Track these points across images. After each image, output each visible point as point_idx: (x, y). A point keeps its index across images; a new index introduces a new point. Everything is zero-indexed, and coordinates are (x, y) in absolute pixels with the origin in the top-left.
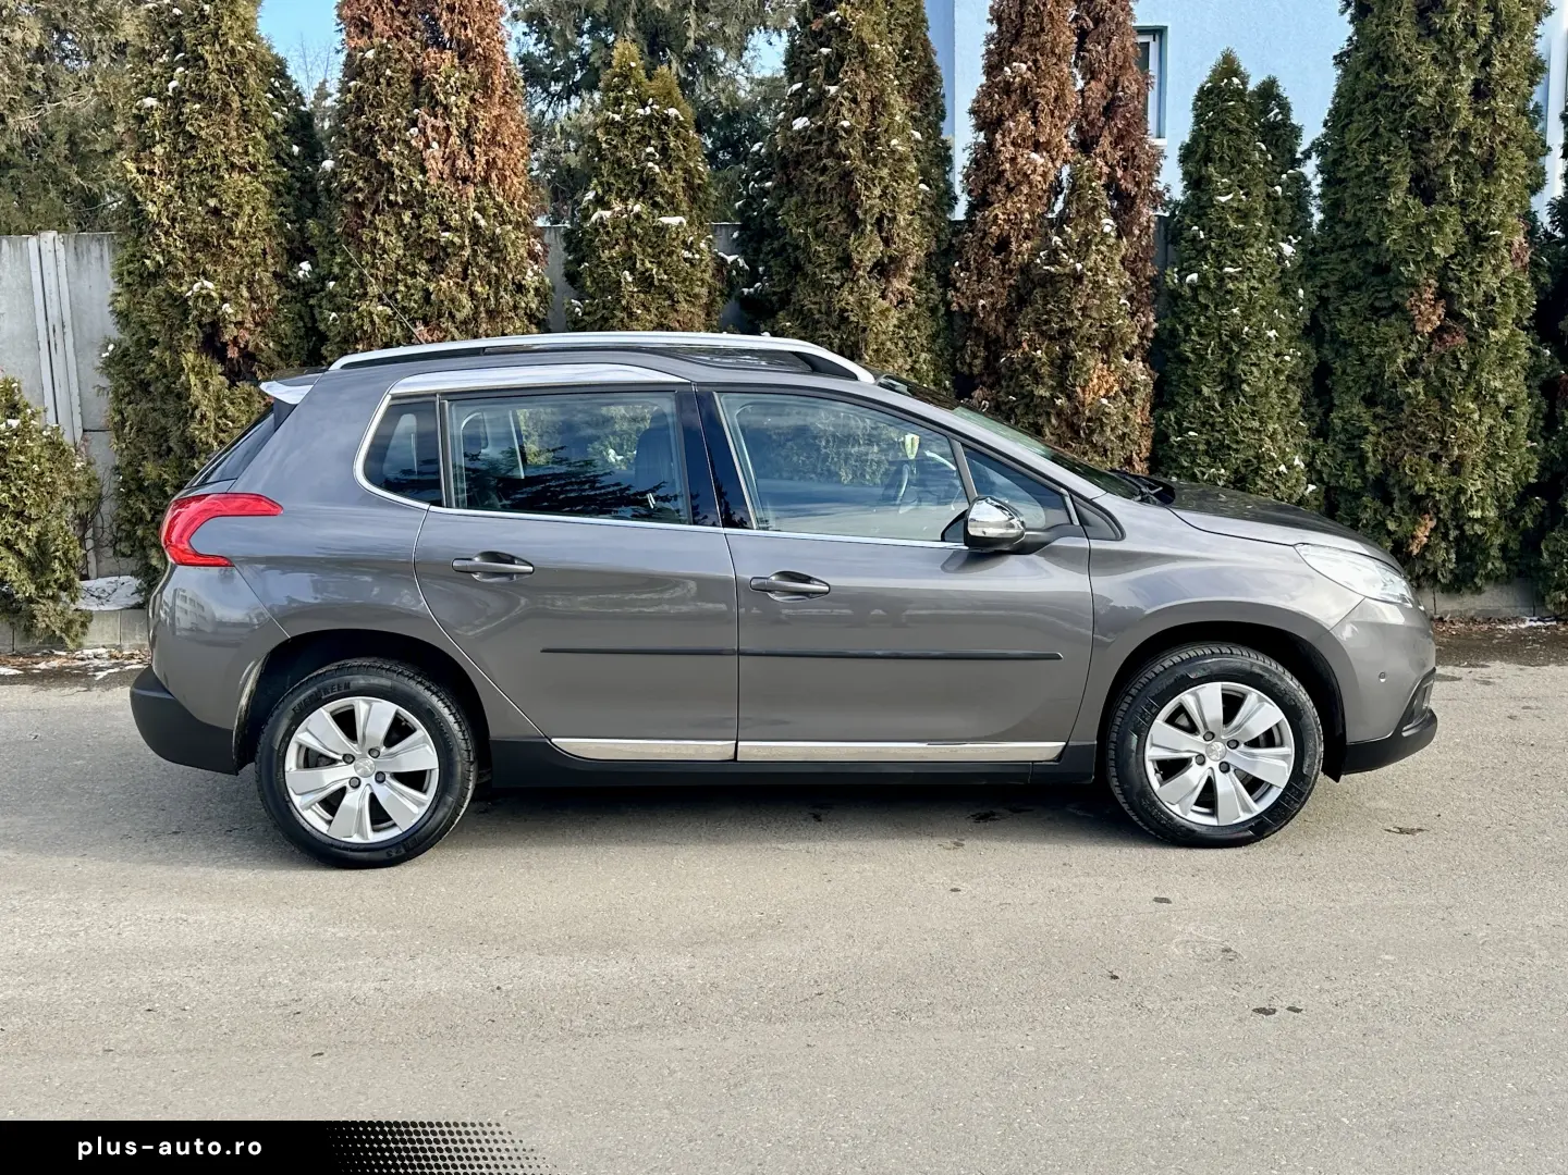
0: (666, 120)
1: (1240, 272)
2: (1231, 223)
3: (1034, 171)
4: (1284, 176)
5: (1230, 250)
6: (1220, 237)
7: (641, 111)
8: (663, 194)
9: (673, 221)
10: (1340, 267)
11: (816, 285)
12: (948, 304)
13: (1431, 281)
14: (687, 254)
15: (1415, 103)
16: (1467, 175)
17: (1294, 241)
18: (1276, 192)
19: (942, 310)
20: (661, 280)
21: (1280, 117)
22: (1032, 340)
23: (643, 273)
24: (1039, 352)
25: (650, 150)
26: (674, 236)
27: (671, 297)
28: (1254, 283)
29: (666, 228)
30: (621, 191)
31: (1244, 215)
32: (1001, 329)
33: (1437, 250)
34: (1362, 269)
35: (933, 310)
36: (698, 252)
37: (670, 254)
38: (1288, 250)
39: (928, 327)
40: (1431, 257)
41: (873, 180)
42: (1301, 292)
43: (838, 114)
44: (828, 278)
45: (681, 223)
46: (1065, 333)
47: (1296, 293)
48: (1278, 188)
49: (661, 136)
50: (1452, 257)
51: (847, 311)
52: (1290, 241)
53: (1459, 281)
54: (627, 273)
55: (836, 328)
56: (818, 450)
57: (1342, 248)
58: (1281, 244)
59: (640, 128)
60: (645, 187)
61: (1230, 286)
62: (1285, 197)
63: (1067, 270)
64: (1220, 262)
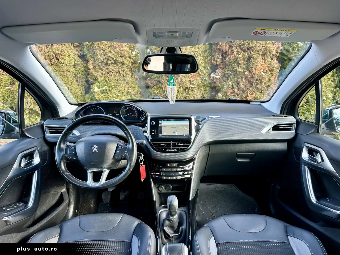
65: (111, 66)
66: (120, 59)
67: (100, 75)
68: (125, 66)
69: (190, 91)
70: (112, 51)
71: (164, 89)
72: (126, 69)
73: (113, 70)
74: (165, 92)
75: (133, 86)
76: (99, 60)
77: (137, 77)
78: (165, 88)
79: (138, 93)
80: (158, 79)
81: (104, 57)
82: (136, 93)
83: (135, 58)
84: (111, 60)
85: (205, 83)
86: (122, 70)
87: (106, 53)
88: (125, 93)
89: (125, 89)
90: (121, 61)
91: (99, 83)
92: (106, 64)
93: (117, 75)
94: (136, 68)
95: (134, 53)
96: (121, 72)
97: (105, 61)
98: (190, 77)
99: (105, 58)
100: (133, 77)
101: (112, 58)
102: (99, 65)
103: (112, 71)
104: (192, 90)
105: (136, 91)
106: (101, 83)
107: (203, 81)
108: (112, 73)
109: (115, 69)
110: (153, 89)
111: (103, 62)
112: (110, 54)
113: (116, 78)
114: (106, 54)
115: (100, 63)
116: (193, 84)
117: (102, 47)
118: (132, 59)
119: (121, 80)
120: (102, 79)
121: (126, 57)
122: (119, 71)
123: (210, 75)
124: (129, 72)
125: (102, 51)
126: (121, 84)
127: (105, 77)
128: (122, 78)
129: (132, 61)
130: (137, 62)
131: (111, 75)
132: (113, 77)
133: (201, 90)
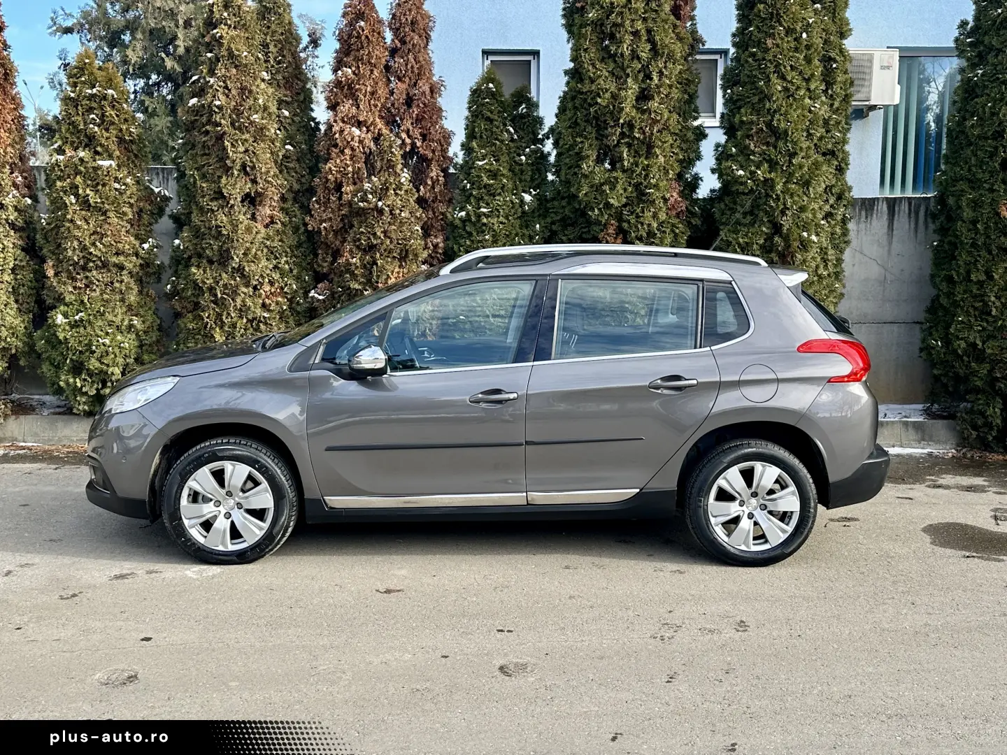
0: (105, 97)
1: (491, 212)
2: (485, 179)
3: (352, 139)
4: (528, 150)
5: (486, 198)
6: (479, 188)
7: (90, 91)
8: (102, 145)
9: (105, 163)
10: (561, 211)
11: (201, 210)
12: (305, 225)
13: (613, 222)
14: (117, 186)
15: (597, 103)
16: (636, 152)
17: (534, 193)
18: (521, 160)
19: (302, 229)
20: (96, 202)
21: (525, 110)
22: (351, 251)
23: (84, 197)
24: (354, 259)
25: (92, 116)
26: (105, 173)
27: (104, 213)
28: (501, 219)
29: (99, 168)
30: (74, 142)
31: (494, 175)
32: (338, 243)
33: (612, 201)
34: (573, 213)
35: (296, 230)
36: (124, 184)
37: (104, 185)
38: (527, 198)
39: (291, 240)
40: (608, 205)
41: (237, 141)
42: (538, 226)
43: (214, 96)
44: (208, 205)
45: (111, 165)
46: (372, 248)
47: (535, 226)
48: (523, 158)
49: (102, 108)
50: (625, 206)
51: (221, 227)
52: (531, 193)
53: (629, 222)
54: (72, 197)
55: (216, 238)
56: (203, 320)
57: (563, 198)
58: (523, 194)
59: (88, 102)
60: (90, 142)
61: (485, 220)
62: (527, 163)
63: (371, 206)
64: (479, 204)
65: (94, 272)
66: (114, 259)
67: (71, 289)
68: (125, 272)
69: (261, 325)
70: (98, 244)
71: (206, 320)
72: (126, 278)
73: (99, 281)
74: (209, 326)
75: (142, 313)
76: (69, 260)
77: (154, 292)
78: (207, 318)
79: (155, 328)
80: (195, 300)
81: (81, 255)
82: (148, 328)
83: (147, 256)
84: (94, 261)
85: (299, 309)
86: (118, 281)
87: (85, 245)
88: (123, 327)
89: (123, 320)
90: (117, 262)
91: (66, 305)
92: (84, 268)
93: (108, 291)
94: (150, 276)
95: (146, 246)
96: (117, 285)
97: (82, 262)
98: (263, 296)
99: (83, 257)
100: (144, 293)
101: (96, 256)
102: (68, 270)
103: (97, 283)
104: (266, 324)
105: (148, 323)
106: (71, 307)
107: (294, 305)
108: (97, 286)
109: (103, 277)
110: (185, 320)
111: (77, 263)
112: (92, 250)
113: (105, 296)
114: (84, 249)
115: (71, 265)
116: (269, 311)
117: (76, 234)
118: (142, 258)
119: (116, 300)
120: (73, 297)
121: (129, 255)
122: (112, 283)
123: (306, 293)
124: (133, 285)
125: (76, 243)
126: (114, 309)
127: (79, 294)
128: (118, 297)
129: (140, 261)
130: (153, 264)
131: (95, 290)
132: (98, 293)
133: (287, 322)
